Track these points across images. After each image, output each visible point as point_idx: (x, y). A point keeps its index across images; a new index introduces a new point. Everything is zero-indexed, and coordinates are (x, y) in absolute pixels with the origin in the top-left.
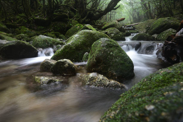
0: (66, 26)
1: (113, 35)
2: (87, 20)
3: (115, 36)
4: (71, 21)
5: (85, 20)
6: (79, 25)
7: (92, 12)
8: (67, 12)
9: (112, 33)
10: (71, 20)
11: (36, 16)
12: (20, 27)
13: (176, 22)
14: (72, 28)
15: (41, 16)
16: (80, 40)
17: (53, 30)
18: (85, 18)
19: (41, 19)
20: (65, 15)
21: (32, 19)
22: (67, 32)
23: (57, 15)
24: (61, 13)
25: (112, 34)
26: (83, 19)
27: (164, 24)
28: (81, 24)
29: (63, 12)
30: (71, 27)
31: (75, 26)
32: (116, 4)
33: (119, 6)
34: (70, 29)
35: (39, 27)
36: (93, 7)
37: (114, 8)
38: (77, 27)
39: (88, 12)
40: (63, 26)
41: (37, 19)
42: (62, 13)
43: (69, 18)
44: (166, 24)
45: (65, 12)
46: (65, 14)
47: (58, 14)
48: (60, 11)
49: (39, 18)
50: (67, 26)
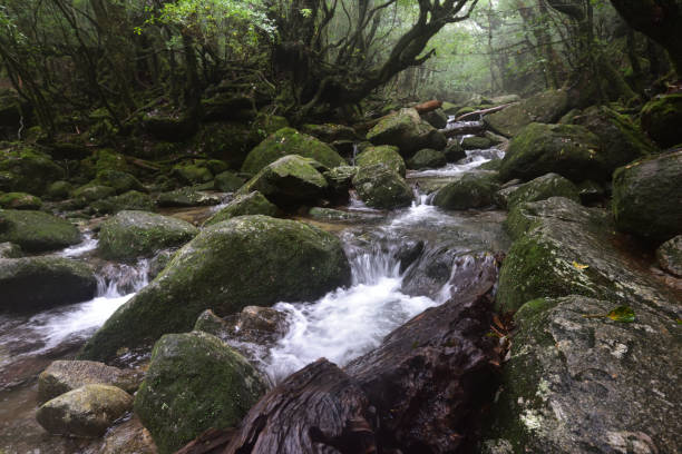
0: (246, 137)
1: (369, 186)
2: (319, 109)
3: (376, 191)
4: (263, 118)
5: (312, 109)
6: (285, 134)
7: (337, 78)
8: (251, 88)
9: (368, 180)
10: (260, 114)
11: (150, 110)
12: (96, 152)
13: (577, 145)
14: (263, 146)
15: (165, 109)
16: (195, 267)
17: (205, 151)
18: (313, 101)
19: (162, 121)
20: (245, 99)
21: (135, 119)
22: (249, 157)
23: (213, 105)
24: (228, 97)
25: (366, 185)
26: (308, 106)
27: (539, 149)
28: (292, 130)
29: (235, 90)
30: (261, 138)
31: (274, 136)
32: (424, 46)
33: (434, 50)
34: (256, 148)
35: (160, 146)
36: (342, 60)
37: (417, 58)
38: (279, 139)
39: (323, 82)
40: (237, 138)
41: (152, 122)
42: (229, 94)
43: (255, 111)
44: (542, 152)
45: (242, 90)
46: (243, 95)
47: (217, 99)
48: (223, 90)
49: (157, 118)
50: (247, 134)
